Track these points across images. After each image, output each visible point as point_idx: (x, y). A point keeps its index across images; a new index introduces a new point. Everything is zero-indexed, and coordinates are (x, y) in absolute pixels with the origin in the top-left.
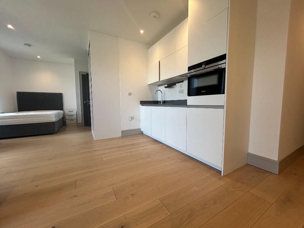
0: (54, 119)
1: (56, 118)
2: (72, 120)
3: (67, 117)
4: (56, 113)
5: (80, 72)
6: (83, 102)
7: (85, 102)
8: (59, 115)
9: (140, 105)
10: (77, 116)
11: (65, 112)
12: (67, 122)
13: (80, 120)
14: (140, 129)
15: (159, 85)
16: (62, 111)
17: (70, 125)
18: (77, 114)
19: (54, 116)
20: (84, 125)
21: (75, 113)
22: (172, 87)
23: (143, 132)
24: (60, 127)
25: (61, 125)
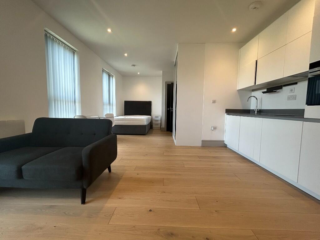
0: (145, 123)
1: (147, 122)
2: (157, 124)
3: (154, 122)
5: (166, 82)
6: (167, 109)
8: (148, 119)
9: (226, 114)
10: (161, 121)
11: (152, 117)
12: (154, 126)
14: (223, 141)
15: (253, 90)
16: (149, 116)
18: (161, 120)
19: (145, 121)
20: (166, 130)
21: (159, 118)
22: (275, 91)
23: (227, 145)
24: (149, 130)
25: (150, 128)
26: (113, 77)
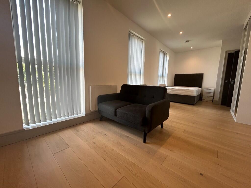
0: (195, 94)
1: (196, 93)
2: (209, 97)
3: (204, 94)
4: (197, 89)
5: (226, 52)
6: (225, 81)
7: (226, 81)
8: (199, 91)
10: (214, 94)
11: (203, 89)
12: (204, 98)
13: (218, 98)
16: (200, 88)
17: (205, 101)
18: (214, 92)
19: (195, 92)
20: (220, 104)
21: (212, 91)
24: (198, 101)
25: (199, 99)
26: (167, 55)
